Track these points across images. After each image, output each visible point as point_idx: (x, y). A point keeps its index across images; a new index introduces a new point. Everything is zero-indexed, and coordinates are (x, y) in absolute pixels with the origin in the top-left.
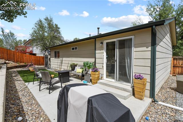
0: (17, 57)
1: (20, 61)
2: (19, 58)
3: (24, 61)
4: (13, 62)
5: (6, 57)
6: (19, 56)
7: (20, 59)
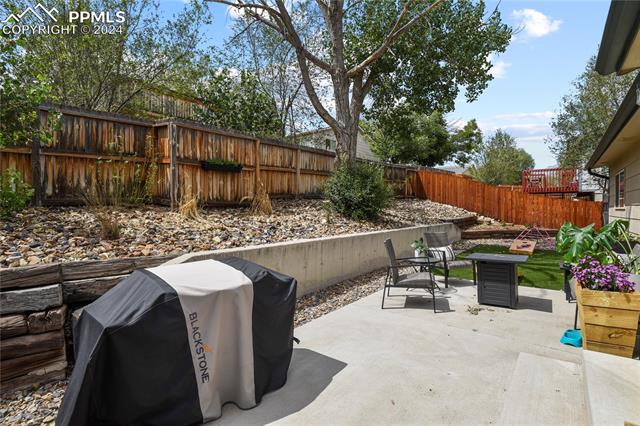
0: (506, 204)
1: (514, 216)
2: (512, 209)
3: (528, 218)
4: (496, 220)
5: (480, 205)
6: (512, 203)
7: (514, 211)
